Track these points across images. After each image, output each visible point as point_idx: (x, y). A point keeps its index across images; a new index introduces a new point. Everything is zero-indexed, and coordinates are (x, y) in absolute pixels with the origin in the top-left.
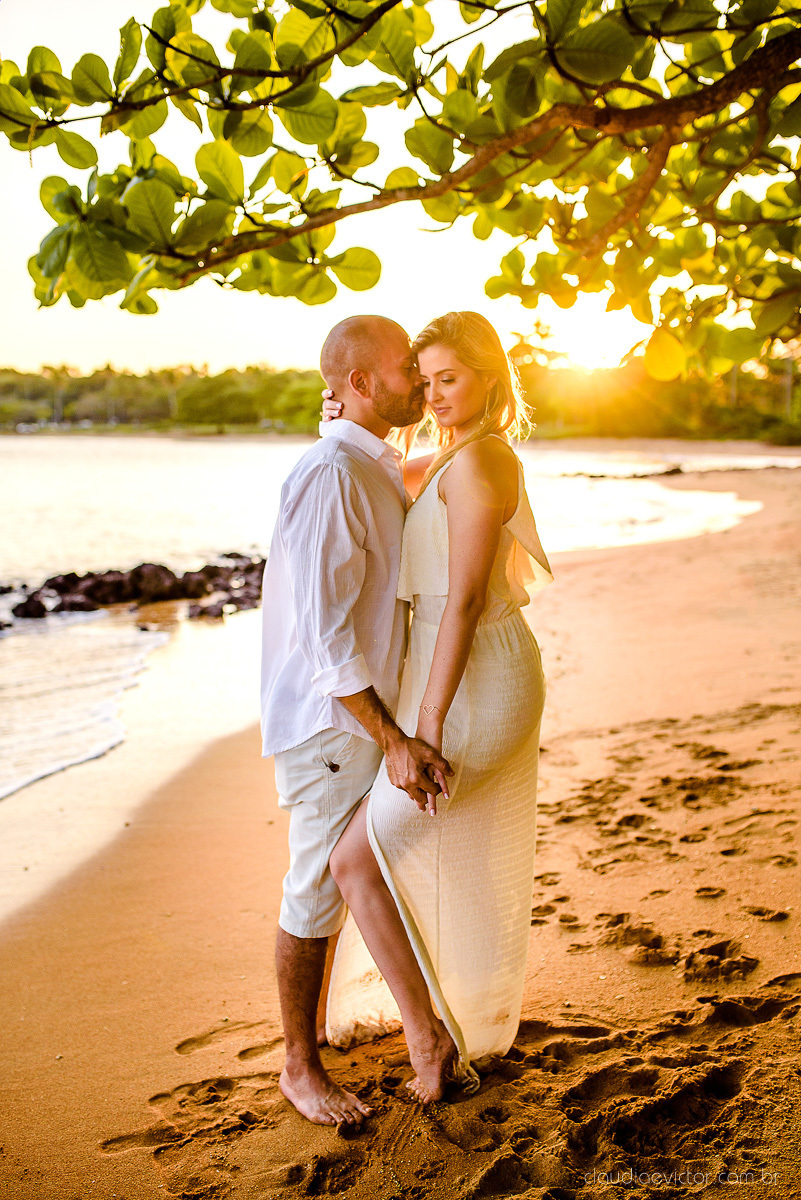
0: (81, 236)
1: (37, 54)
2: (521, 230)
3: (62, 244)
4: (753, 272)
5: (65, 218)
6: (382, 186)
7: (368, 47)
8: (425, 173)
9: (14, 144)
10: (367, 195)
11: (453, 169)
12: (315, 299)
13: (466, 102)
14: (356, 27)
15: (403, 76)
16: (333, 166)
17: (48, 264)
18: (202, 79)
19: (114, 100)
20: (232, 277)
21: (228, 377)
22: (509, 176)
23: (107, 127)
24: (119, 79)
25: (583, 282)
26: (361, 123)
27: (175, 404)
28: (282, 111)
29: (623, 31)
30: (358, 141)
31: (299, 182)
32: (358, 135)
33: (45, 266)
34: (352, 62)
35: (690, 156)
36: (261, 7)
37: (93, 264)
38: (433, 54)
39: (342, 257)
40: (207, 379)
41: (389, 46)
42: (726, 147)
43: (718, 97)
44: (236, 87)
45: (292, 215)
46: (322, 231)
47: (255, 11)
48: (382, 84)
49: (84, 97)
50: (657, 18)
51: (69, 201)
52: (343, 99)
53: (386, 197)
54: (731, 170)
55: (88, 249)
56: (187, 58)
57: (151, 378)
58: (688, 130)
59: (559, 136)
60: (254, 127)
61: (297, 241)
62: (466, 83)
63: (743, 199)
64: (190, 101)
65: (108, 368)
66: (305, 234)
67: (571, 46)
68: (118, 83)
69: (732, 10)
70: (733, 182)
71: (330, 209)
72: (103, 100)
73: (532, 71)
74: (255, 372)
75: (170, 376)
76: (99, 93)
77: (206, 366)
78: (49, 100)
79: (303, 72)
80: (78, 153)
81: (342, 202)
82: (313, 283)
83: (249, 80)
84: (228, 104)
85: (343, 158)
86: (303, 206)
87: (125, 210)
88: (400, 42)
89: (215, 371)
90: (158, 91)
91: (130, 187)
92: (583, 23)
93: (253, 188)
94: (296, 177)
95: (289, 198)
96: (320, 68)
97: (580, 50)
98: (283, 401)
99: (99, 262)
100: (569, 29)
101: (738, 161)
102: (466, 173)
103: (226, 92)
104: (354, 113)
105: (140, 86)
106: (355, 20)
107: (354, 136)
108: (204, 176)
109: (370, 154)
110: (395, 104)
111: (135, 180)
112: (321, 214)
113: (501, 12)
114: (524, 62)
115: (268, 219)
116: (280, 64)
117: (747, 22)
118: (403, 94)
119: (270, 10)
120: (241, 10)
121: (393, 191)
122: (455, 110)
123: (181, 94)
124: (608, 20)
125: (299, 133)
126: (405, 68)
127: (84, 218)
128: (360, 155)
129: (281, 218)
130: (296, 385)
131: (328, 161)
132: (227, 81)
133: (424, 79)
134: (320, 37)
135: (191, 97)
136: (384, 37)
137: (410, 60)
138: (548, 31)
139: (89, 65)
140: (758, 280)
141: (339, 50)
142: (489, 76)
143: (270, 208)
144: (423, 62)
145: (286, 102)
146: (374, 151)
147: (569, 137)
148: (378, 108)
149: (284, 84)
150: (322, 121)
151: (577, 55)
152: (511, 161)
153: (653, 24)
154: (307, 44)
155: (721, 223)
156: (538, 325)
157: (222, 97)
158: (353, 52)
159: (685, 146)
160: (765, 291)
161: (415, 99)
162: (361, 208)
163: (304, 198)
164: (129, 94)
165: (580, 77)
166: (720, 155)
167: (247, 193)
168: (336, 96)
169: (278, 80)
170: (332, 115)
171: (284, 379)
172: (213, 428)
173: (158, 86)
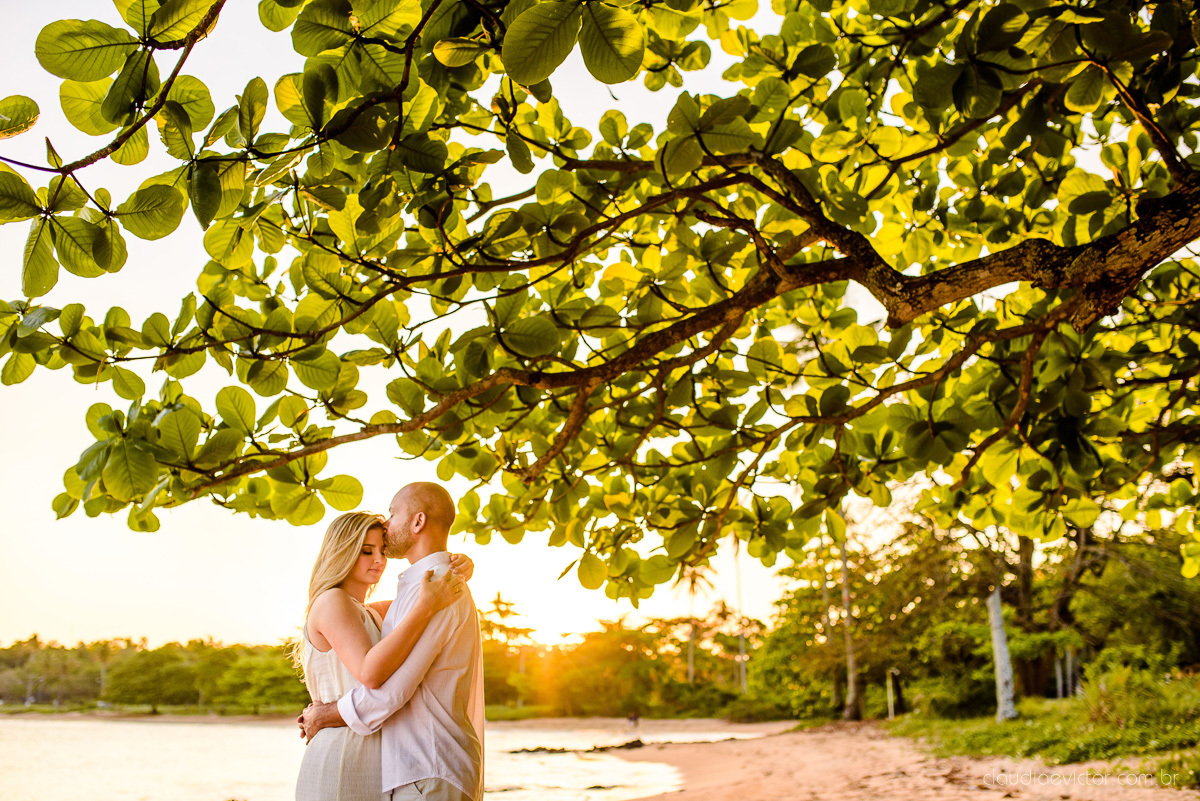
0: (120, 448)
1: (114, 312)
2: (477, 475)
3: (102, 454)
4: (661, 506)
5: (106, 435)
6: (367, 421)
7: (365, 323)
8: (401, 415)
9: (79, 378)
10: (356, 428)
11: (425, 411)
12: (305, 520)
13: (434, 365)
14: (357, 308)
15: (389, 345)
16: (330, 407)
17: (88, 468)
18: (239, 336)
19: (170, 347)
20: (232, 498)
21: (169, 653)
22: (466, 420)
23: (159, 366)
24: (175, 333)
25: (528, 518)
26: (355, 377)
27: (106, 681)
28: (295, 364)
29: (552, 324)
30: (351, 389)
31: (301, 419)
32: (351, 385)
33: (84, 473)
34: (351, 331)
35: (610, 420)
36: (273, 293)
37: (127, 469)
38: (412, 329)
39: (329, 482)
40: (145, 654)
41: (379, 324)
42: (639, 415)
43: (616, 368)
44: (263, 344)
45: (292, 445)
46: (316, 456)
47: (268, 296)
48: (373, 350)
49: (148, 342)
50: (579, 318)
51: (114, 422)
52: (343, 359)
53: (369, 430)
54: (644, 431)
55: (125, 458)
56: (230, 320)
57: (82, 652)
58: (607, 400)
59: (504, 392)
60: (273, 375)
61: (294, 465)
62: (437, 354)
63: (654, 453)
64: (225, 353)
65: (34, 640)
66: (300, 460)
67: (513, 331)
68: (174, 334)
69: (629, 315)
70: (645, 441)
71: (325, 439)
72: (161, 346)
73: (484, 347)
74: (198, 646)
75: (104, 650)
76: (159, 340)
77: (144, 640)
78: (118, 343)
79: (314, 335)
80: (129, 386)
81: (336, 434)
82: (305, 504)
83: (273, 339)
84: (255, 355)
85: (337, 403)
86: (301, 438)
87: (158, 432)
88: (388, 320)
89: (153, 646)
90: (200, 343)
91: (159, 417)
92: (522, 316)
93: (262, 423)
94: (299, 414)
95: (290, 431)
96: (328, 333)
97: (519, 334)
98: (228, 678)
99: (132, 469)
100: (511, 320)
101: (647, 424)
102: (434, 414)
103: (256, 346)
104: (350, 369)
105: (188, 339)
106: (357, 303)
107: (347, 386)
108: (221, 412)
109: (359, 400)
110: (381, 364)
111: (164, 411)
112: (316, 443)
113: (462, 305)
114: (478, 340)
115: (271, 446)
116: (297, 329)
117: (638, 324)
118: (388, 357)
119: (280, 296)
120: (256, 295)
121: (377, 426)
122: (426, 371)
123: (219, 347)
124: (541, 317)
125: (307, 380)
126: (390, 338)
127: (124, 435)
128: (352, 400)
129: (283, 446)
130: (243, 661)
131: (326, 403)
132: (257, 338)
133: (403, 348)
134: (331, 313)
135: (226, 349)
136: (375, 318)
137: (394, 334)
138: (496, 320)
139: (156, 321)
140: (665, 513)
141: (343, 322)
142: (453, 349)
143: (275, 438)
144: (403, 334)
145: (301, 357)
146: (362, 398)
147: (512, 394)
148: (368, 368)
149: (299, 343)
150: (327, 374)
151: (517, 337)
152: (467, 410)
153: (576, 322)
154: (319, 318)
155: (639, 473)
156: (498, 602)
157: (252, 351)
158: (353, 324)
159: (607, 410)
160: (671, 521)
161: (397, 361)
162: (351, 438)
163: (303, 432)
164: (180, 344)
165: (520, 352)
166: (635, 420)
167: (256, 426)
168: (339, 354)
169: (295, 340)
170: (335, 370)
171: (230, 654)
172: (147, 708)
173: (201, 340)
